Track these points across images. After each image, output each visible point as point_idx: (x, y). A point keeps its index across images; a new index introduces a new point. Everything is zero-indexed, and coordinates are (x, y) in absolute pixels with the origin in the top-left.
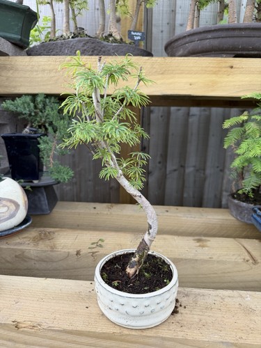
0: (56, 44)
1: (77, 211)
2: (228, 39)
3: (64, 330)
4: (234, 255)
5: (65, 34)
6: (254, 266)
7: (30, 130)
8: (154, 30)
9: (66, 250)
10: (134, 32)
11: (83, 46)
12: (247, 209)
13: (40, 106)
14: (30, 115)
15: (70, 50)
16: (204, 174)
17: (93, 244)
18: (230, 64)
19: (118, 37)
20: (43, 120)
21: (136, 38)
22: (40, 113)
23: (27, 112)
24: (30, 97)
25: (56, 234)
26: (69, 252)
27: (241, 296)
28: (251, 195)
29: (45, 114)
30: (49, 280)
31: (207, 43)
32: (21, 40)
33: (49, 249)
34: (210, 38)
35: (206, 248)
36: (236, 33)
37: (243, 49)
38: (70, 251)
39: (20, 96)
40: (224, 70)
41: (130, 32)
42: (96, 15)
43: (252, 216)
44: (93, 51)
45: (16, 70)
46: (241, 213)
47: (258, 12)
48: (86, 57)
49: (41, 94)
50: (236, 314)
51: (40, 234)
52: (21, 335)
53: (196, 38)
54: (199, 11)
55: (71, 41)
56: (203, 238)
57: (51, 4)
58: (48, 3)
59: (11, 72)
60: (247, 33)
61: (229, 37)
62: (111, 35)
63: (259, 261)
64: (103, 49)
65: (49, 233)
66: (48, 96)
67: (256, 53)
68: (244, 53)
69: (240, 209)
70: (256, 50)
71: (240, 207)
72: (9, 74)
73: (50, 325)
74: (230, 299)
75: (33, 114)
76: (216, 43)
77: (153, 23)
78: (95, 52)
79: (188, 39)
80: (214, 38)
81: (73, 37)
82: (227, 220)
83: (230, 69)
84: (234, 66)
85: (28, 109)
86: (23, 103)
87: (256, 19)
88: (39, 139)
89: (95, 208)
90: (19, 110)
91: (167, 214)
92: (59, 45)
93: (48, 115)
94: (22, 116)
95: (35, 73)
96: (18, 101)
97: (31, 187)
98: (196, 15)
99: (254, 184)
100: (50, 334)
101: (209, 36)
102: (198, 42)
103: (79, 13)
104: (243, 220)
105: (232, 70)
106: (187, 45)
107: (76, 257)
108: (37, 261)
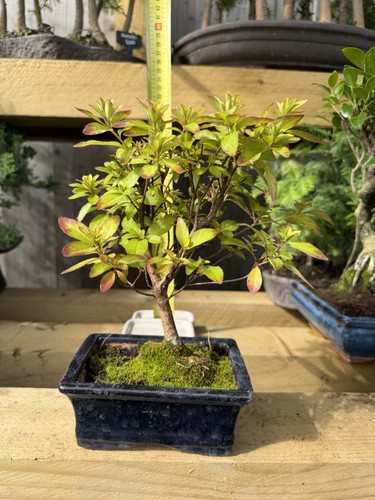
2: (254, 42)
4: (261, 348)
5: (17, 30)
10: (126, 34)
11: (44, 47)
12: (287, 287)
15: (24, 52)
18: (257, 79)
19: (100, 39)
21: (128, 43)
31: (225, 48)
34: (230, 41)
36: (266, 34)
37: (277, 58)
38: (3, 349)
40: (251, 86)
41: (119, 33)
43: (293, 295)
46: (280, 294)
53: (211, 40)
55: (27, 39)
60: (281, 34)
61: (256, 39)
62: (89, 36)
64: (76, 54)
67: (295, 64)
68: (279, 63)
69: (279, 287)
71: (278, 284)
76: (238, 47)
79: (199, 43)
80: (235, 40)
82: (261, 306)
83: (258, 85)
84: (265, 81)
89: (63, 295)
101: (229, 37)
102: (214, 46)
103: (45, 5)
104: (283, 305)
105: (262, 87)
106: (199, 51)
107: (13, 359)
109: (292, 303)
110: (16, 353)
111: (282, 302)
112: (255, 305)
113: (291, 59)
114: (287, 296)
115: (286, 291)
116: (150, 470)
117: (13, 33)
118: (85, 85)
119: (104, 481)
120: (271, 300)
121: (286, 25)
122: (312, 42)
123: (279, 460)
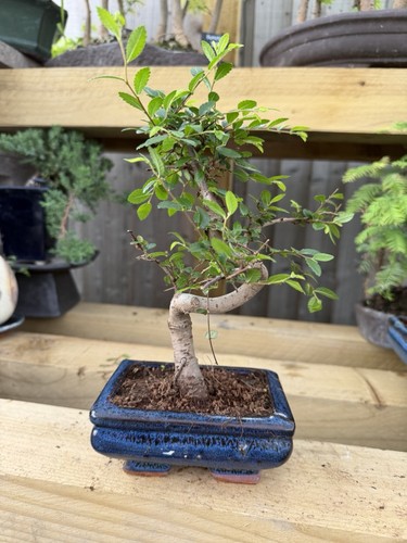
1: (105, 316)
2: (357, 37)
3: (6, 476)
4: (344, 392)
5: (100, 38)
6: (377, 412)
7: (36, 182)
9: (63, 366)
12: (383, 323)
13: (54, 145)
14: (39, 160)
15: (106, 59)
16: (334, 277)
17: (109, 360)
18: (357, 80)
19: (184, 43)
20: (57, 166)
22: (53, 157)
23: (32, 152)
24: (41, 131)
25: (57, 343)
26: (66, 370)
27: (334, 452)
28: (389, 297)
29: (61, 157)
30: (15, 404)
31: (322, 46)
32: (37, 49)
33: (37, 362)
34: (328, 37)
35: (299, 379)
36: (370, 27)
37: (383, 54)
38: (69, 367)
39: (23, 129)
40: (350, 88)
41: (204, 34)
43: (389, 332)
45: (22, 90)
46: (374, 330)
49: (57, 126)
50: (315, 478)
51: (31, 342)
53: (304, 37)
55: (107, 47)
56: (299, 364)
59: (14, 92)
60: (389, 26)
61: (359, 34)
62: (173, 40)
63: (387, 403)
64: (158, 59)
65: (46, 341)
66: (67, 130)
68: (386, 60)
69: (373, 323)
71: (373, 318)
72: (11, 96)
74: (312, 455)
75: (42, 157)
76: (337, 44)
79: (292, 41)
80: (333, 36)
82: (351, 342)
83: (359, 87)
84: (367, 82)
85: (33, 149)
86: (28, 139)
88: (45, 195)
89: (135, 314)
90: (19, 148)
91: (253, 328)
92: (91, 52)
93: (64, 159)
94: (27, 161)
95: (49, 94)
96: (20, 136)
97: (30, 271)
99: (395, 278)
101: (326, 33)
102: (309, 44)
103: (129, 10)
104: (377, 343)
105: (364, 88)
106: (291, 50)
107: (77, 378)
108: (16, 380)
109: (386, 341)
110: (80, 372)
111: (376, 339)
113: (400, 55)
114: (383, 334)
115: (382, 327)
116: (202, 517)
117: (95, 41)
119: (153, 521)
120: (362, 335)
121: (396, 15)
123: (350, 527)
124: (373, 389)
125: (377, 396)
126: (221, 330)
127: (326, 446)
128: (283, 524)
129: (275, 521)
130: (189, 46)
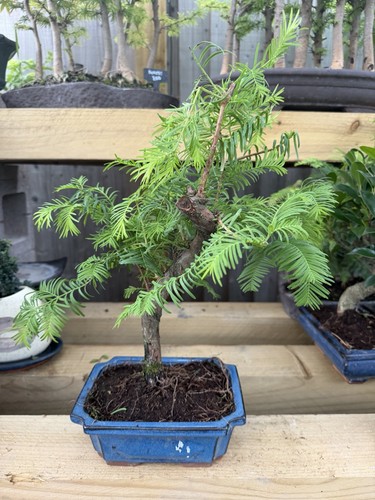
0: (45, 90)
4: (283, 368)
5: (56, 75)
6: (306, 381)
8: (182, 56)
9: (70, 375)
10: (152, 70)
11: (82, 94)
15: (64, 98)
18: (276, 120)
21: (155, 79)
26: (73, 379)
27: (285, 422)
30: (50, 418)
36: (284, 80)
37: (294, 100)
38: (75, 375)
41: (146, 70)
42: (100, 35)
44: (96, 100)
47: (315, 44)
48: (87, 109)
52: (17, 491)
54: (238, 41)
55: (65, 86)
57: (34, 30)
58: (31, 29)
60: (297, 80)
62: (120, 76)
63: (313, 374)
67: (310, 104)
68: (295, 104)
70: (309, 101)
73: (54, 475)
74: (272, 427)
77: (181, 46)
78: (100, 101)
81: (67, 80)
83: (277, 126)
84: (283, 122)
87: (313, 52)
89: (107, 311)
91: (203, 314)
92: (49, 91)
95: (16, 131)
98: (235, 46)
100: (54, 486)
105: (281, 127)
108: (31, 391)
112: (274, 319)
118: (122, 130)
120: (286, 312)
121: (302, 72)
122: (326, 86)
123: (305, 475)
124: (301, 363)
125: (305, 370)
126: (180, 319)
127: (279, 418)
128: (265, 480)
129: (259, 479)
130: (135, 81)
